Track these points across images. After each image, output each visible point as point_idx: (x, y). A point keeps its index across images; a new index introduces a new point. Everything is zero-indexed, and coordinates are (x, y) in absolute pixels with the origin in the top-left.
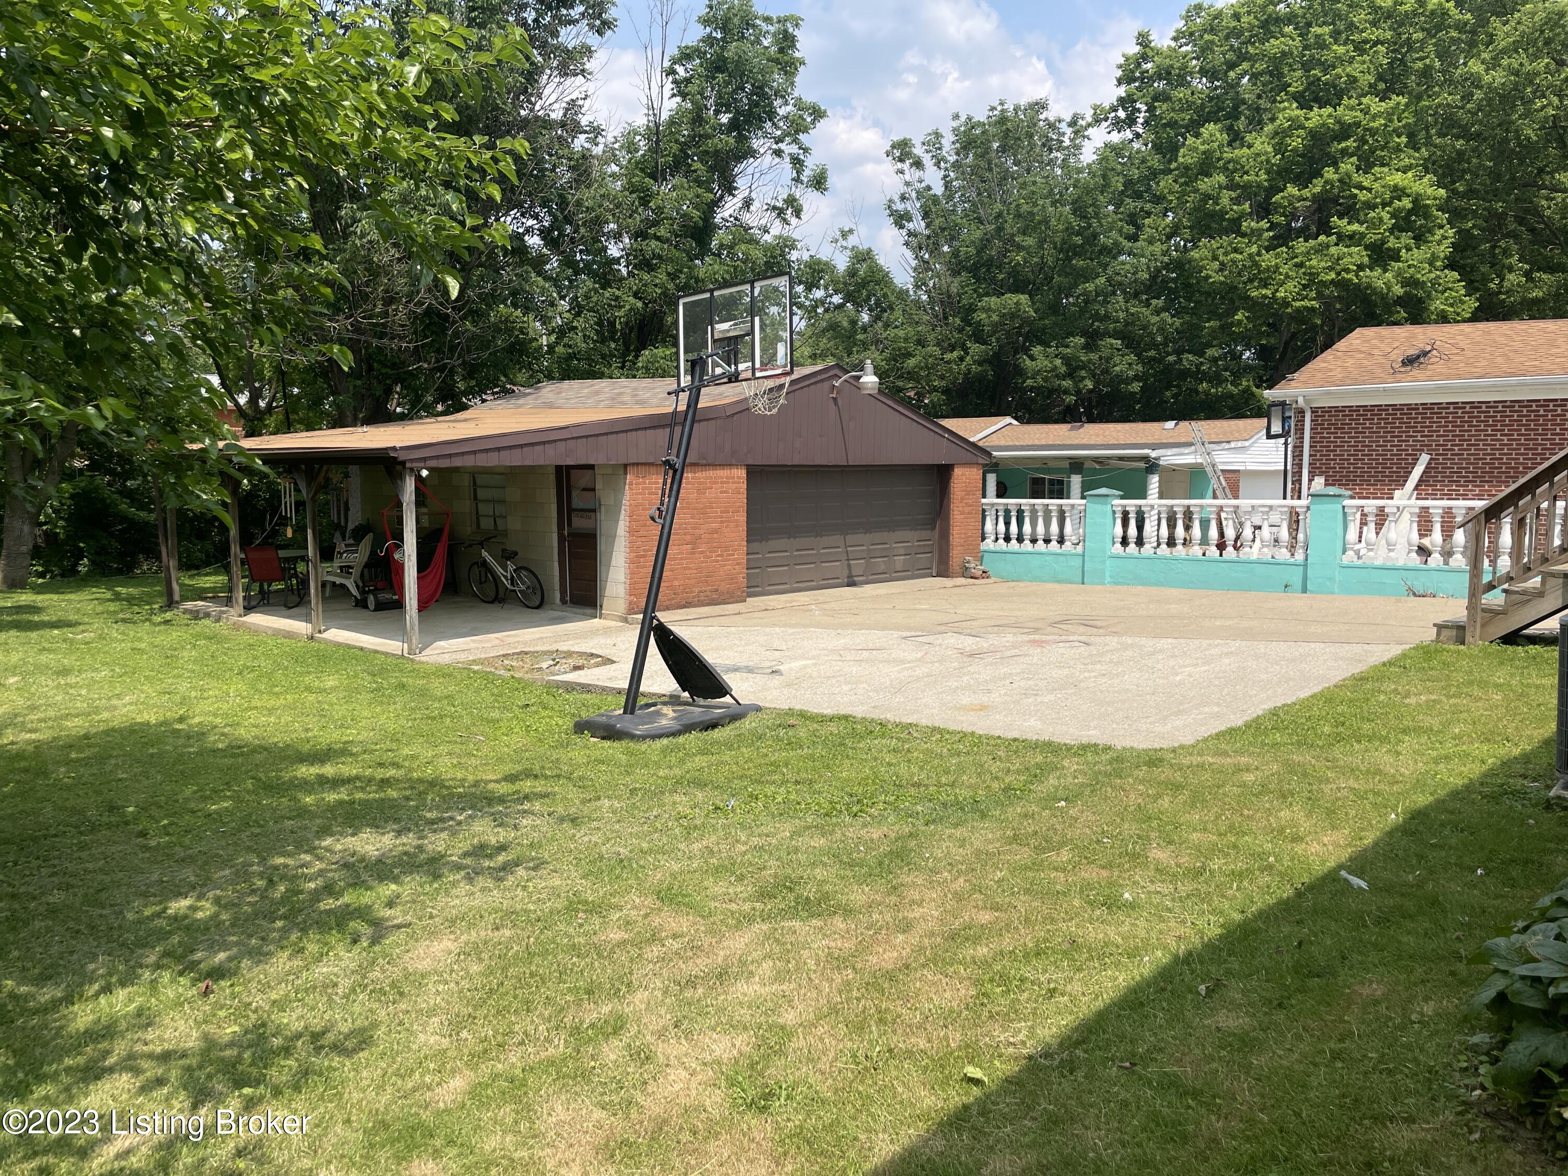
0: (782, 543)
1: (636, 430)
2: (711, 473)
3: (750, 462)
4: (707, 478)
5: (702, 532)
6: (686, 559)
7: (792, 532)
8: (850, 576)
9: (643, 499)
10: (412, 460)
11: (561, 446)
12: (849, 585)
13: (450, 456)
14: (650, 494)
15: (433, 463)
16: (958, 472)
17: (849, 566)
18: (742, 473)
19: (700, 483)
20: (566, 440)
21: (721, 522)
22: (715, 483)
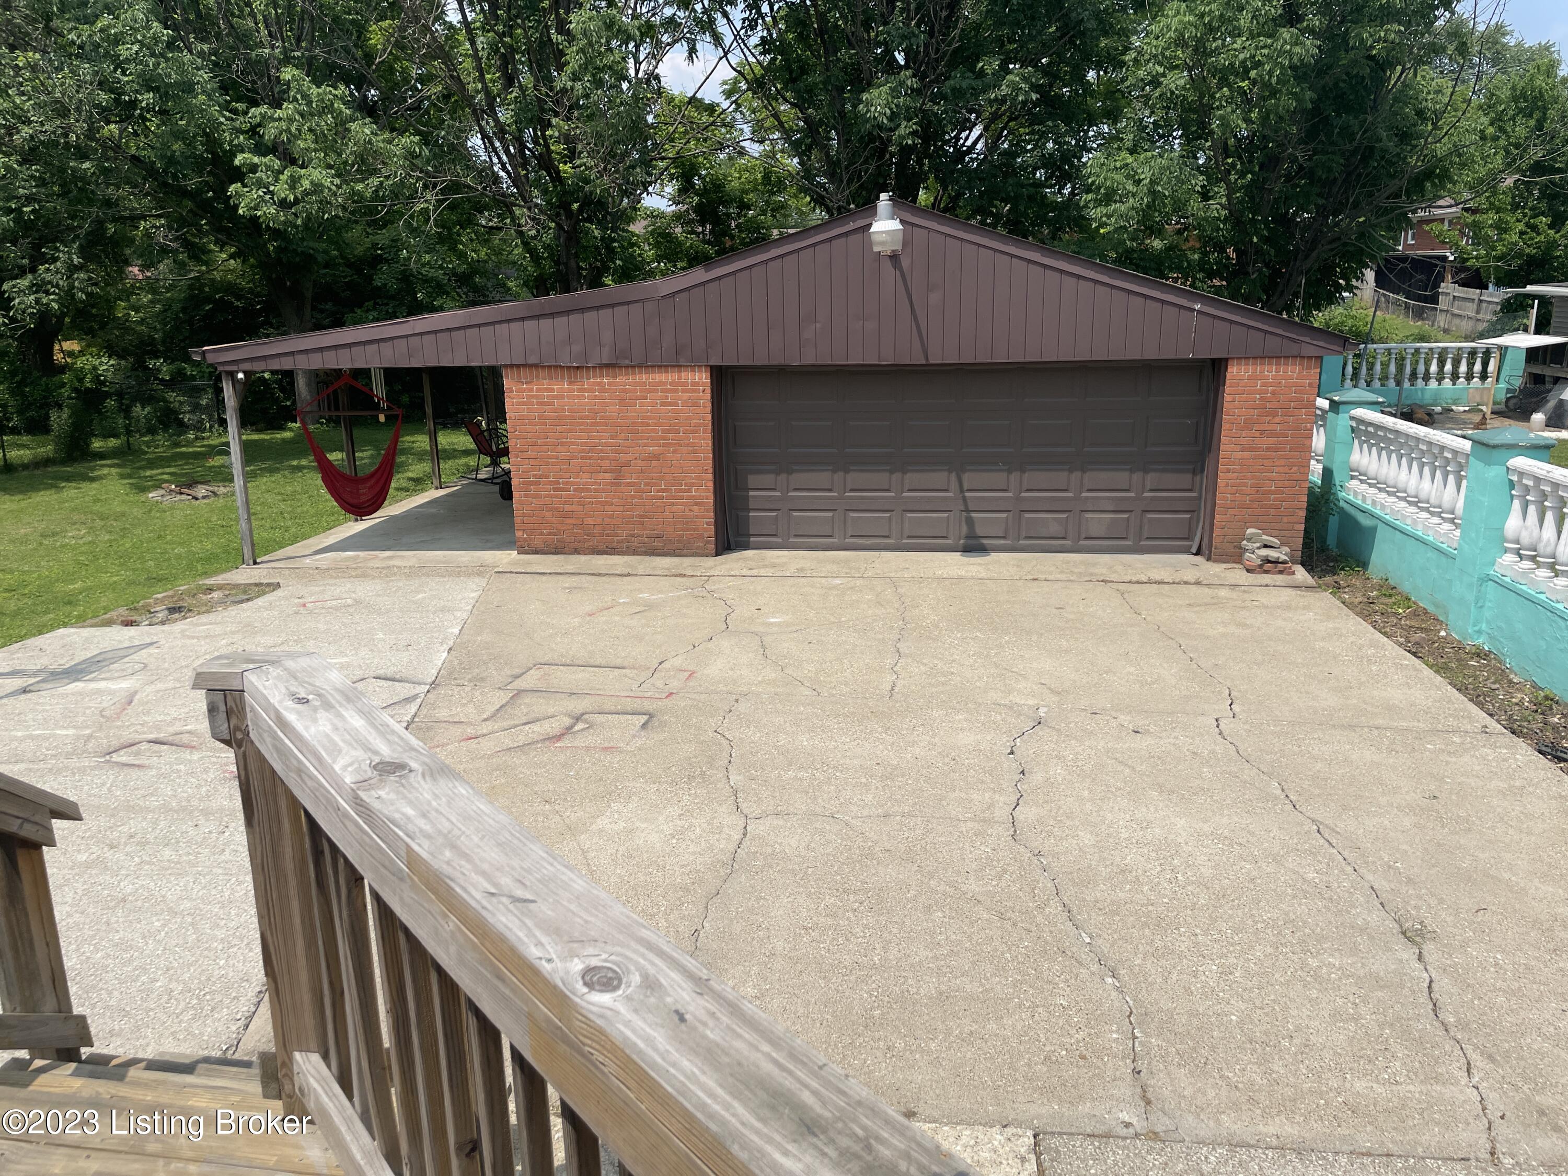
0: (822, 478)
1: (509, 321)
2: (643, 377)
3: (714, 362)
4: (636, 384)
5: (630, 457)
6: (604, 491)
7: (843, 464)
8: (972, 536)
9: (530, 411)
10: (223, 363)
11: (402, 344)
12: (967, 550)
13: (265, 358)
14: (542, 404)
15: (247, 366)
16: (1235, 372)
17: (970, 522)
18: (703, 378)
19: (625, 391)
20: (407, 336)
21: (664, 445)
22: (650, 391)
